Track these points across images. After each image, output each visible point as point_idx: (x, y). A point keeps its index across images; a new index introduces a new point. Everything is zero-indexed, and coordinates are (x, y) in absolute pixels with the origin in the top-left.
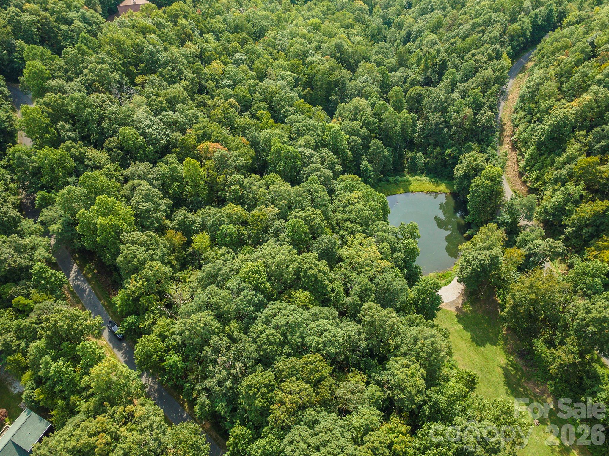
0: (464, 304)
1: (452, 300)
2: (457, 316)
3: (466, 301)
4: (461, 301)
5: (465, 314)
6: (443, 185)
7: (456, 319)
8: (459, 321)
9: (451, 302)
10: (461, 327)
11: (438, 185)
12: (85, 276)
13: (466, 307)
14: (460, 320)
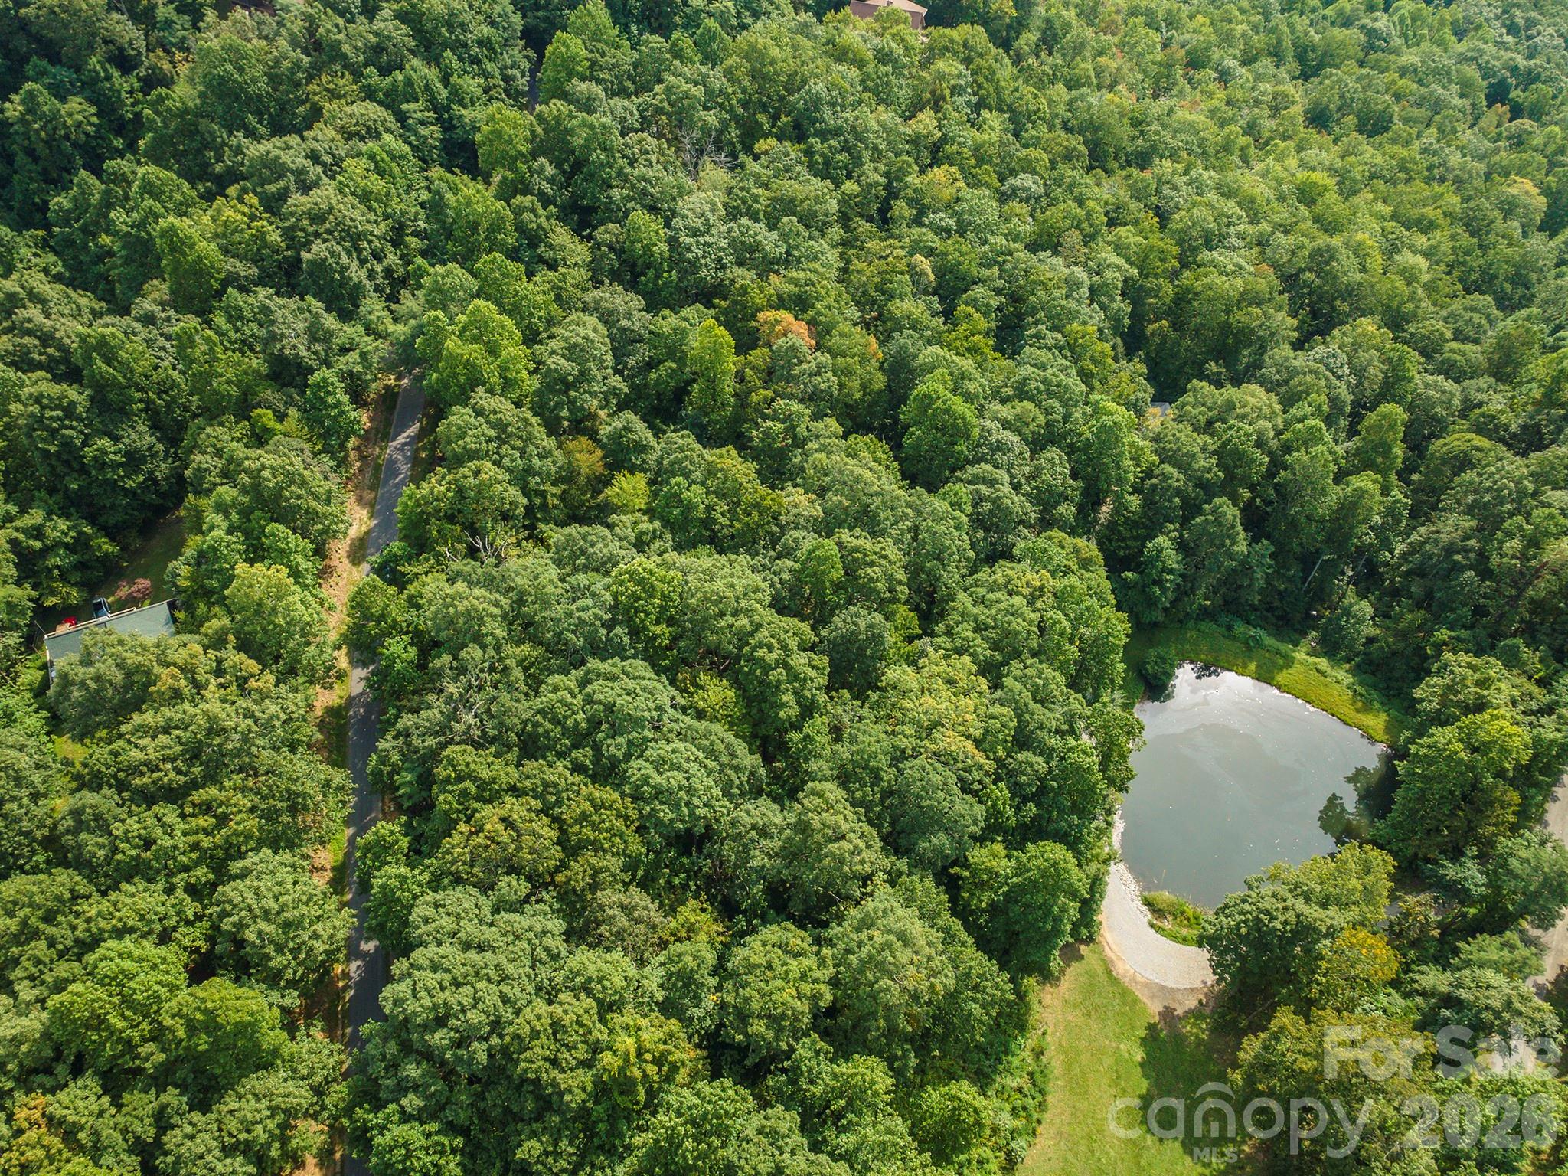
0: (1196, 1014)
1: (1169, 984)
2: (1152, 1028)
3: (1207, 1011)
4: (1192, 1003)
5: (1178, 1039)
6: (1383, 717)
7: (1143, 1033)
8: (1144, 1041)
9: (1163, 987)
10: (1139, 1055)
11: (1366, 709)
12: (417, 450)
13: (1194, 1025)
14: (1152, 1039)
